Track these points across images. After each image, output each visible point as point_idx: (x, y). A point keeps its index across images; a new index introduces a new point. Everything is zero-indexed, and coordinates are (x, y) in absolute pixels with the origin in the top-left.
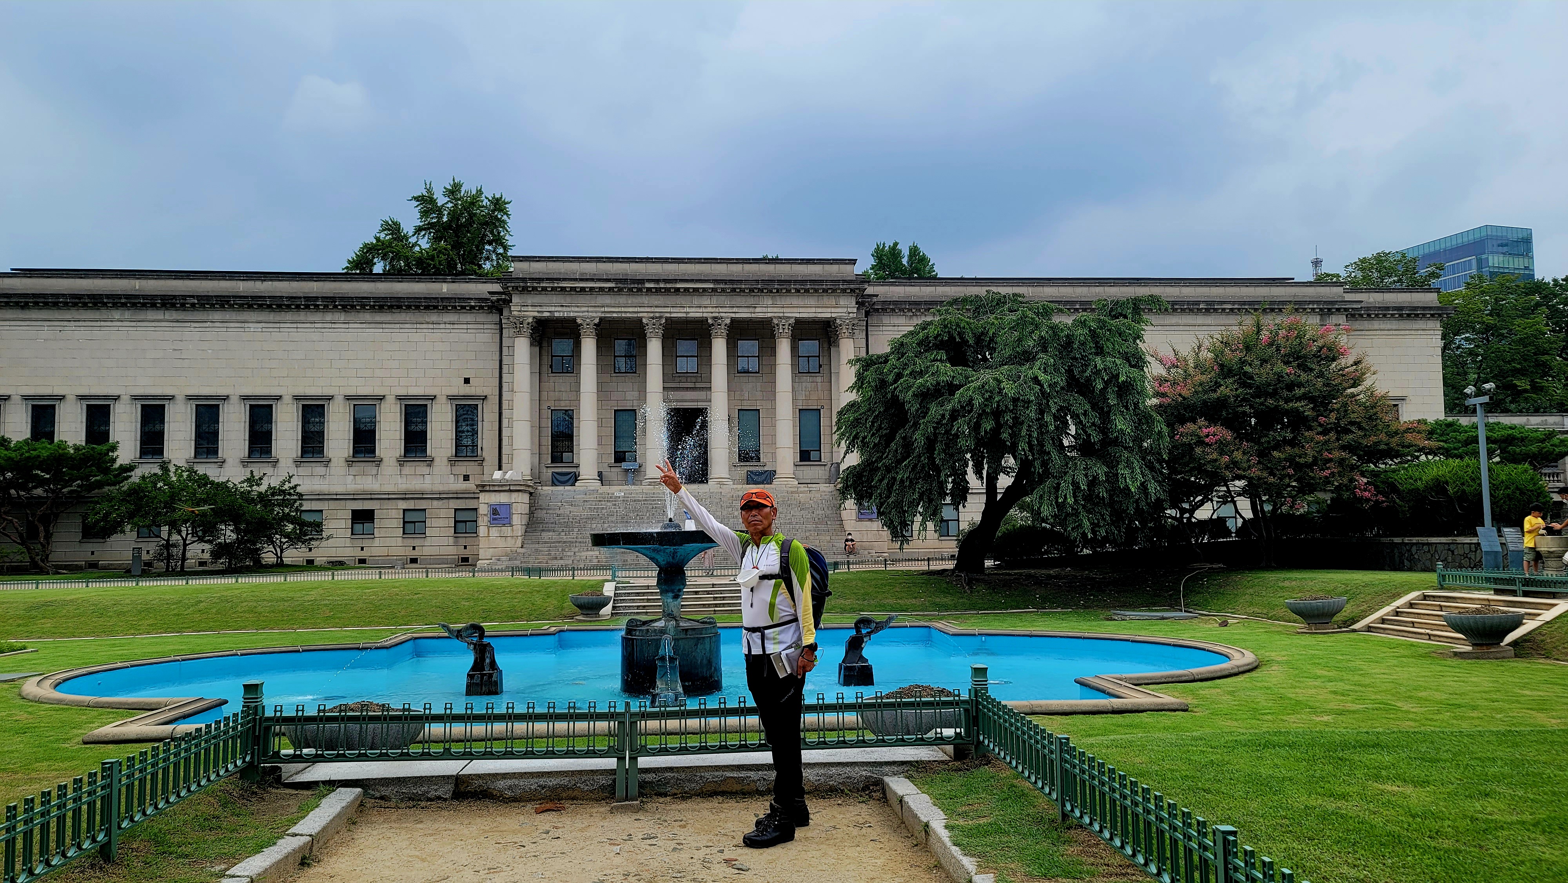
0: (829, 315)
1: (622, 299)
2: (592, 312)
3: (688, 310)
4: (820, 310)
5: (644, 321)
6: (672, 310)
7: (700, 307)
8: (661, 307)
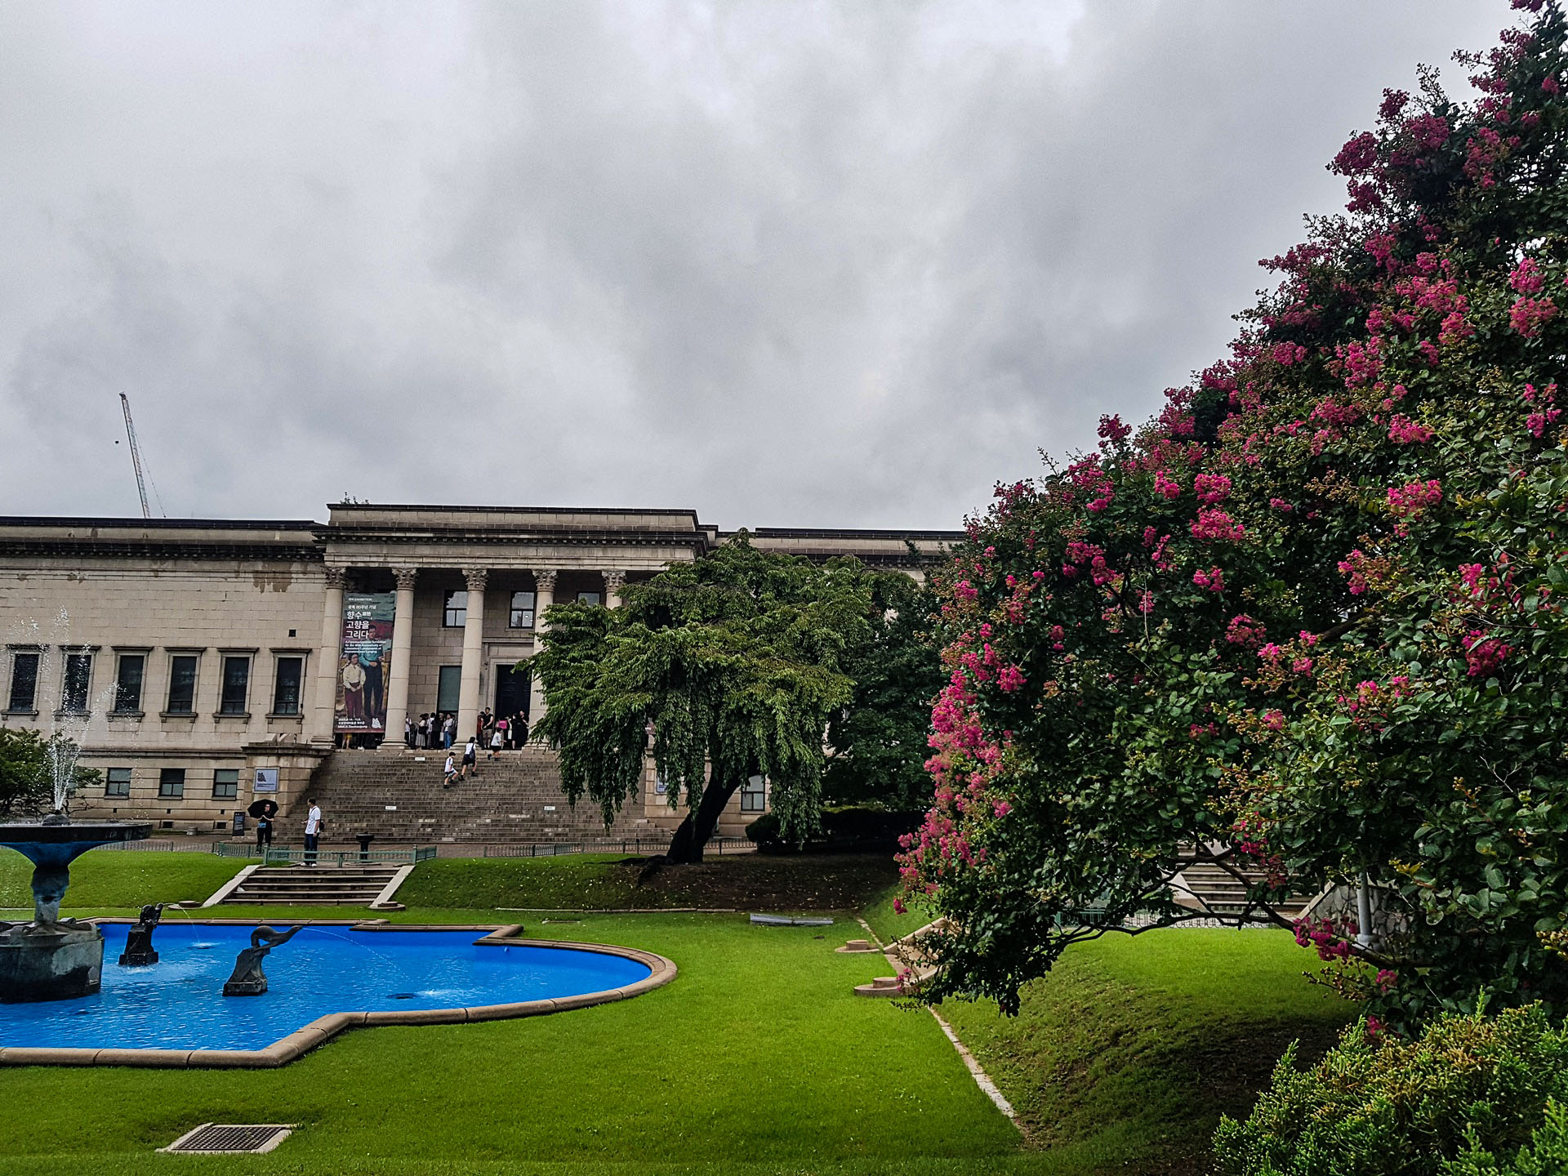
0: (662, 568)
1: (442, 550)
2: (409, 562)
3: (512, 561)
4: (653, 564)
5: (464, 572)
6: (495, 561)
7: (525, 558)
8: (483, 558)
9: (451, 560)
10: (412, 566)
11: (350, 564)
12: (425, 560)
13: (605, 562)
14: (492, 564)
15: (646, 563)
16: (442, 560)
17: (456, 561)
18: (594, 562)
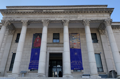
7: (60, 17)
8: (48, 17)
9: (38, 18)
10: (27, 20)
12: (31, 18)
14: (50, 19)
16: (36, 18)
17: (40, 18)
18: (80, 18)
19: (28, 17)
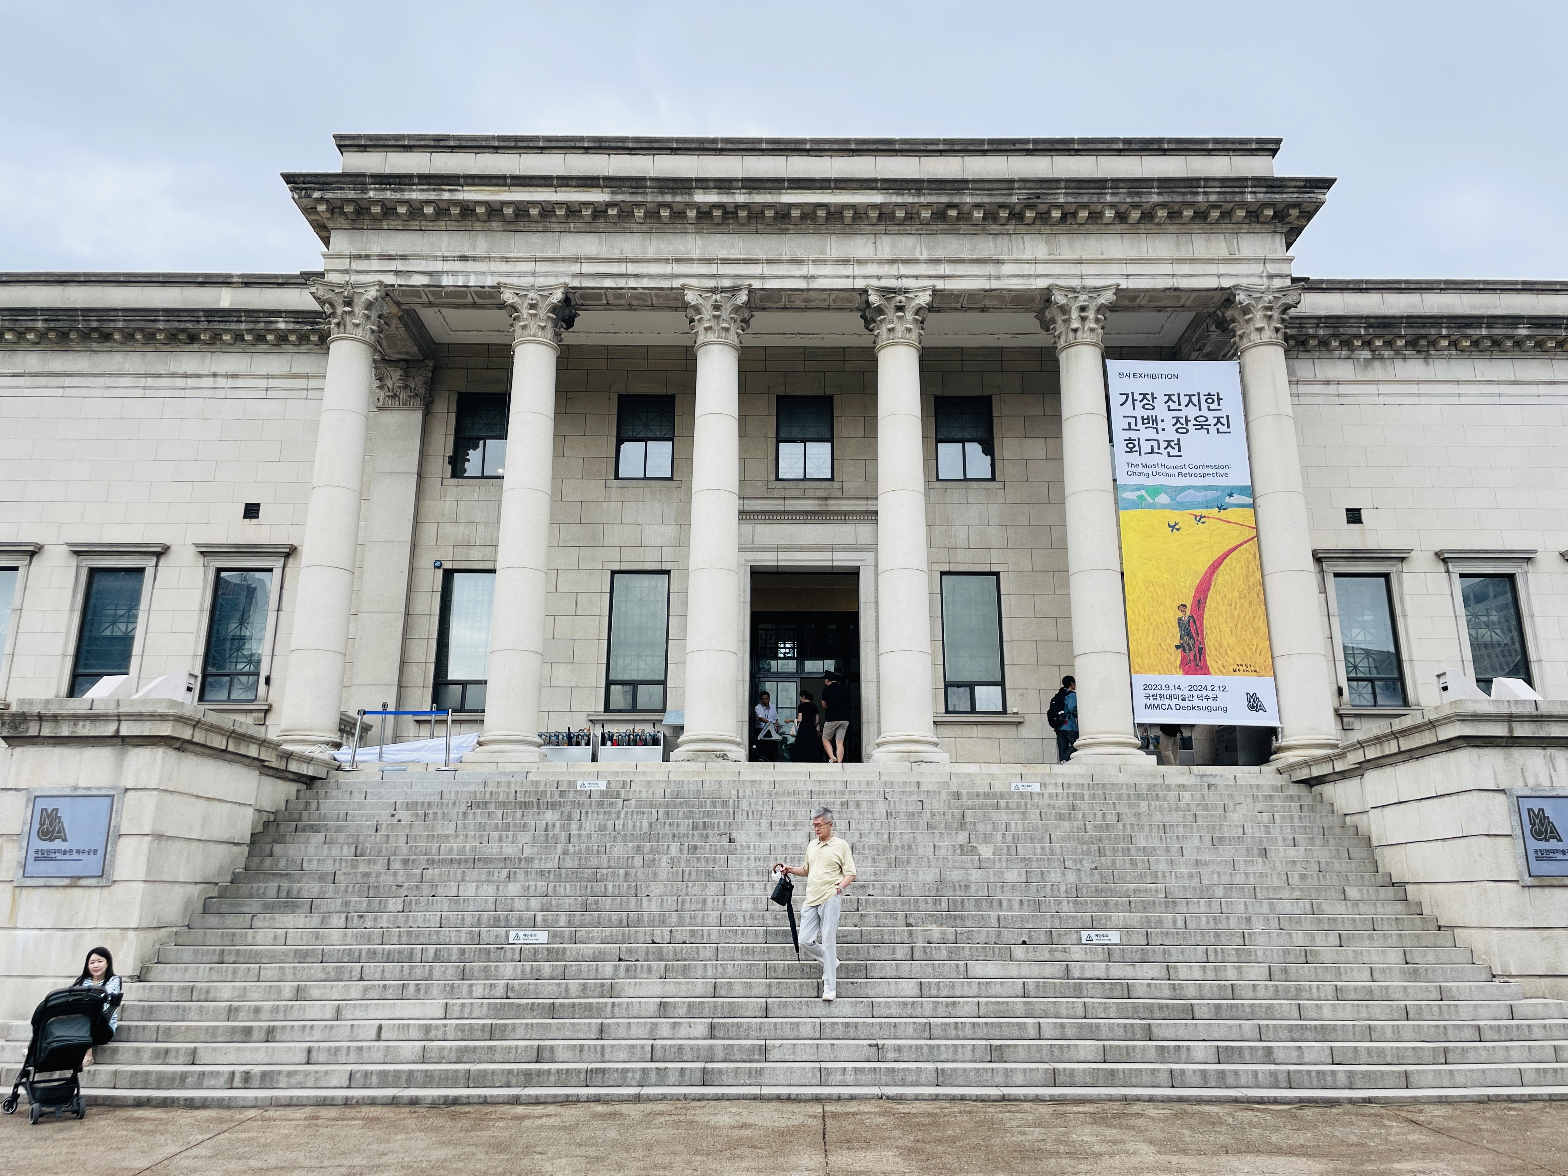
0: (1212, 283)
1: (631, 241)
2: (546, 275)
3: (813, 270)
4: (1186, 269)
5: (690, 299)
6: (768, 270)
7: (846, 262)
8: (737, 261)
9: (653, 269)
10: (552, 281)
11: (390, 279)
12: (587, 268)
13: (1058, 269)
14: (762, 277)
15: (1167, 269)
16: (632, 269)
17: (667, 269)
18: (1027, 269)
19: (564, 260)
